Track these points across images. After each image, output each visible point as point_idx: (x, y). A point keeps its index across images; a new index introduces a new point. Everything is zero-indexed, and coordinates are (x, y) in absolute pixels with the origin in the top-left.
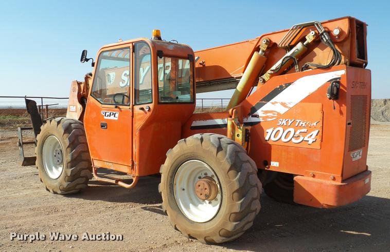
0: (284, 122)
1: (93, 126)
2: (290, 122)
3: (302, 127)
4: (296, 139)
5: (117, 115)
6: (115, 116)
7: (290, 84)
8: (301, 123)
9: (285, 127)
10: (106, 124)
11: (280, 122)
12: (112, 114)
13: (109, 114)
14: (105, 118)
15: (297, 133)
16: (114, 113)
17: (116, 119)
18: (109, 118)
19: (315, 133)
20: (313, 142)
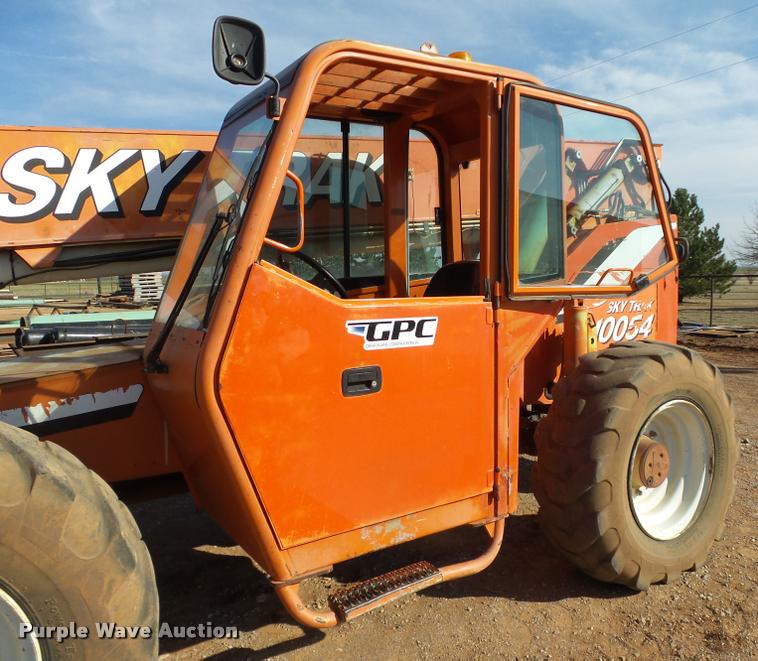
0: (616, 307)
1: (290, 398)
2: (623, 306)
3: (636, 313)
4: (631, 334)
5: (430, 328)
6: (419, 334)
7: (620, 240)
8: (636, 305)
9: (617, 315)
10: (376, 373)
11: (611, 307)
12: (404, 326)
13: (390, 328)
14: (368, 346)
15: (632, 323)
16: (417, 320)
17: (429, 342)
18: (390, 344)
19: (650, 319)
20: (649, 334)
